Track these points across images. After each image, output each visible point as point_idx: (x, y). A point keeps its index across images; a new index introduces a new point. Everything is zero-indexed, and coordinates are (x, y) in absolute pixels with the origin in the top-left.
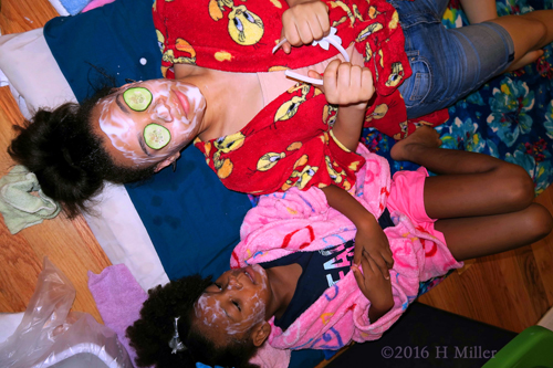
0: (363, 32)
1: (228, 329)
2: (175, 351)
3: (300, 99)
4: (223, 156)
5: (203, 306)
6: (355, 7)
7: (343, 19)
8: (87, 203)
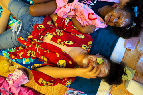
0: (39, 42)
1: (126, 15)
2: (136, 24)
3: (65, 42)
4: (88, 46)
5: (124, 24)
6: (36, 48)
7: (40, 48)
8: (120, 63)
